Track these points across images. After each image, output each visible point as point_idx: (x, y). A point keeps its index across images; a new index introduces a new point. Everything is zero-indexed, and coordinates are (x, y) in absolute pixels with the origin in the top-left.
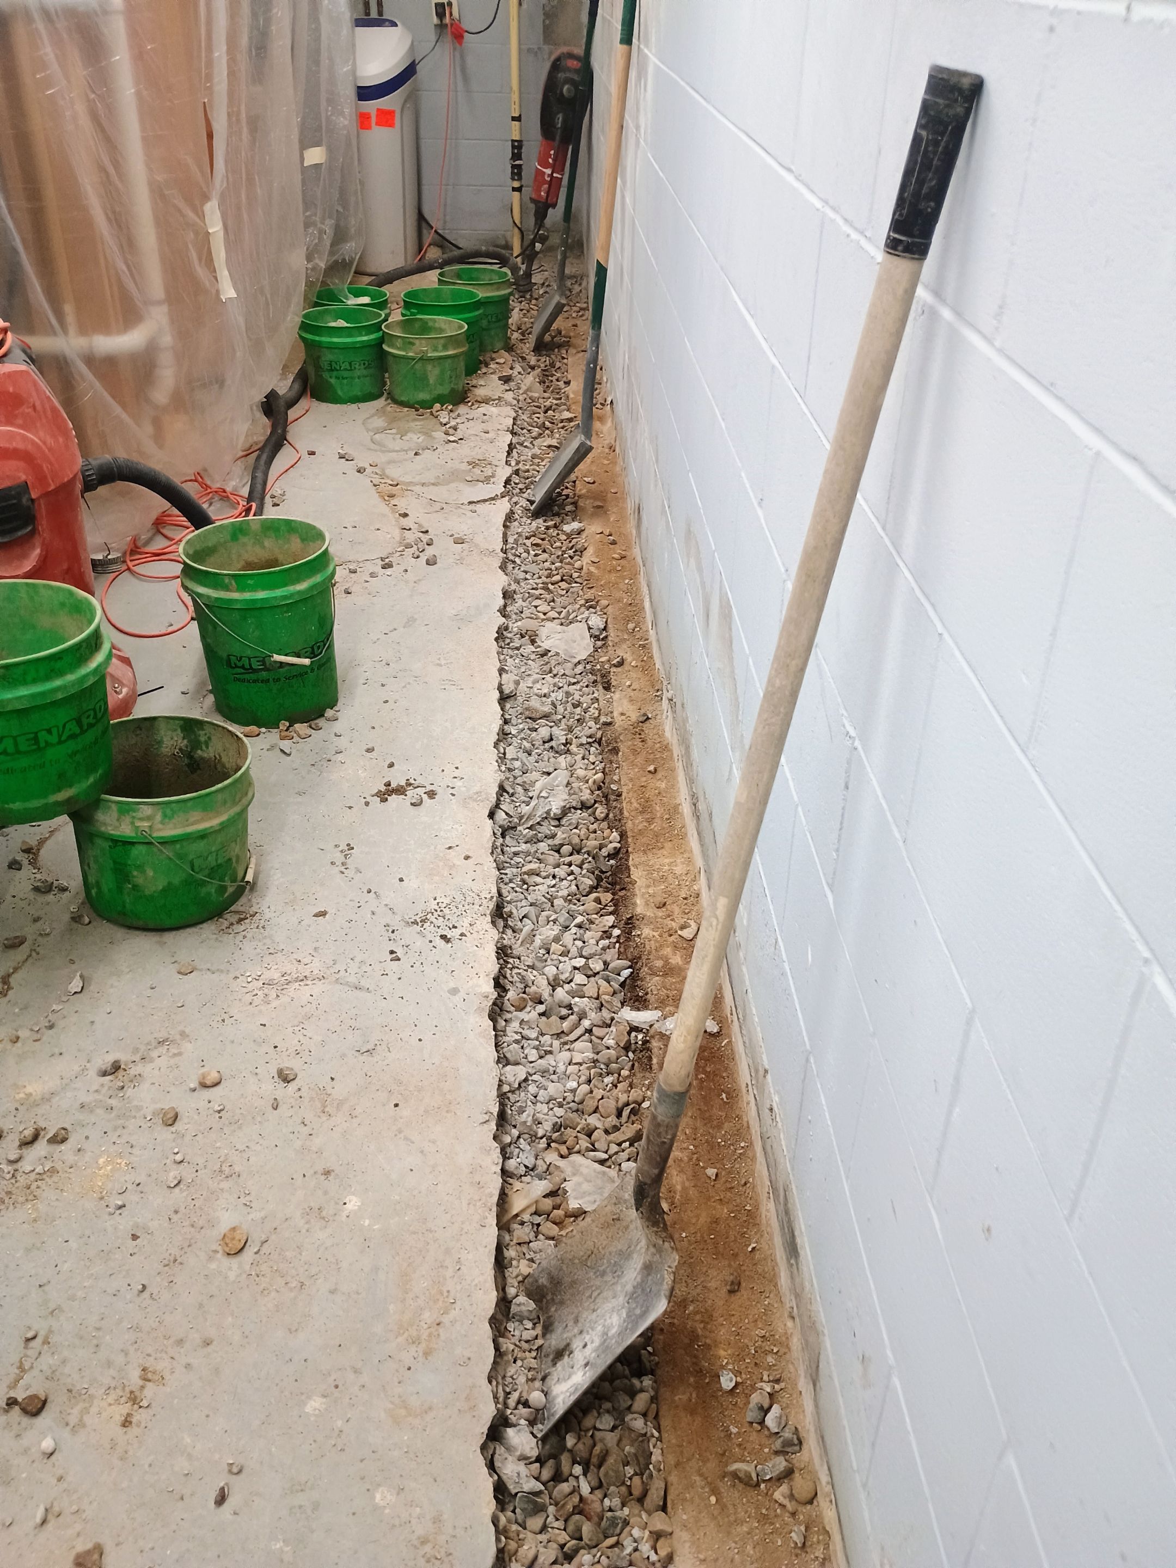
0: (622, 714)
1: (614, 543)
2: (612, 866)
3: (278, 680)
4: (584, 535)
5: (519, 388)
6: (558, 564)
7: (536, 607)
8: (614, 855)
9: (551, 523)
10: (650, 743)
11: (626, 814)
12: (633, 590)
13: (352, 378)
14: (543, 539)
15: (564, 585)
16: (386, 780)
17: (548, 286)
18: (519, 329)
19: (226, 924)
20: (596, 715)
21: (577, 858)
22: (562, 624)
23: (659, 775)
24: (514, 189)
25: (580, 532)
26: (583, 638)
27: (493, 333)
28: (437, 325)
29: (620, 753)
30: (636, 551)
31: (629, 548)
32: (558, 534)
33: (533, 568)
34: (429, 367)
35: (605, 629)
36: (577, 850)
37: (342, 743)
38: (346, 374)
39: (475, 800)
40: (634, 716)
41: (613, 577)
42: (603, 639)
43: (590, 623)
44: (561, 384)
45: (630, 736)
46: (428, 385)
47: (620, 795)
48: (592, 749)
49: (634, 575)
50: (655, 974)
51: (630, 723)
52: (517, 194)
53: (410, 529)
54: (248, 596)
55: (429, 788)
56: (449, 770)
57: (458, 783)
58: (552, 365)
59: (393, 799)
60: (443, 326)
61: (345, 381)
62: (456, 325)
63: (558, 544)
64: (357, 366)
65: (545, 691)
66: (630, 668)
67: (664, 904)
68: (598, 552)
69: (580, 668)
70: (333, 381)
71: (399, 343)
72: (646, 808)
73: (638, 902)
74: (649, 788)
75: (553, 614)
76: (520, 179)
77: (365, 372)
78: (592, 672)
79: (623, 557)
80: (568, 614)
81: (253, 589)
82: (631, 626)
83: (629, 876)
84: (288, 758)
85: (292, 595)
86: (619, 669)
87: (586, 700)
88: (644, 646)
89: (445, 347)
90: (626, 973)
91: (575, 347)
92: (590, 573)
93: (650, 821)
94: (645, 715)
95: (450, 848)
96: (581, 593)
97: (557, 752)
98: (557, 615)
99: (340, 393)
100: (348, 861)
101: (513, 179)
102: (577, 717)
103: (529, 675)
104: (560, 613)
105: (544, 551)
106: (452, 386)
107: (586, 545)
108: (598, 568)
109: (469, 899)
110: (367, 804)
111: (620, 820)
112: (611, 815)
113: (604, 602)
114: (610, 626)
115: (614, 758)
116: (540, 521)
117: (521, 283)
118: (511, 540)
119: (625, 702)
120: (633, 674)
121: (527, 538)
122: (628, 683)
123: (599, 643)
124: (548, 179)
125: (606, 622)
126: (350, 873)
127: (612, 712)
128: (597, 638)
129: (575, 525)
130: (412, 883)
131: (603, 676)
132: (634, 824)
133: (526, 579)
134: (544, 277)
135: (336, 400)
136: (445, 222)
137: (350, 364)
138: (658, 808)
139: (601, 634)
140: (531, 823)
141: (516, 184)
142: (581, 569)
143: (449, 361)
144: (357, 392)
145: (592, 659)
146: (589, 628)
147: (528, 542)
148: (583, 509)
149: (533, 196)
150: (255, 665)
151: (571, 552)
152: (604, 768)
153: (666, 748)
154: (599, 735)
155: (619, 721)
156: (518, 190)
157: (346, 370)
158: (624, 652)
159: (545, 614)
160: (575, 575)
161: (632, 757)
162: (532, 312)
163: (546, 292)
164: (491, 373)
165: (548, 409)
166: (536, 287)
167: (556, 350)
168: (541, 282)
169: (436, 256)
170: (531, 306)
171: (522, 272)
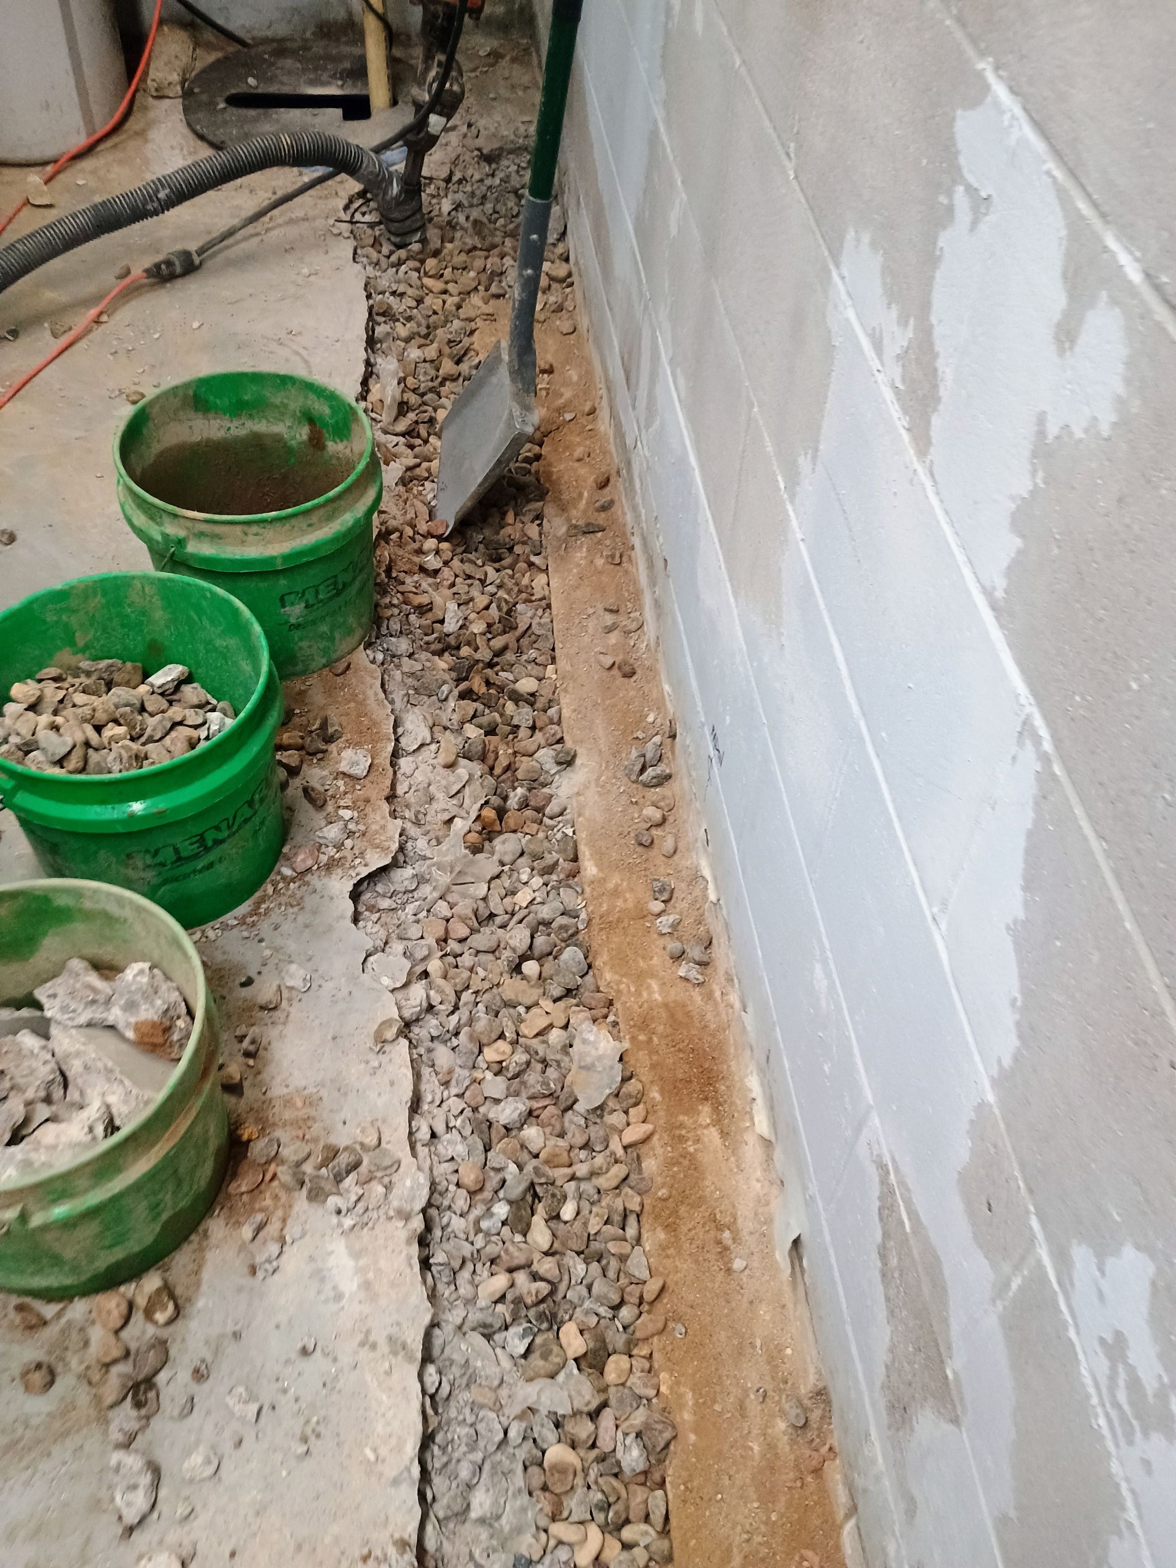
17: (462, 181)
18: (402, 407)
162: (428, 300)
163: (458, 207)
164: (330, 867)
165: (524, 958)
166: (431, 190)
167: (510, 517)
168: (444, 173)
169: (175, 77)
170: (426, 281)
171: (395, 189)
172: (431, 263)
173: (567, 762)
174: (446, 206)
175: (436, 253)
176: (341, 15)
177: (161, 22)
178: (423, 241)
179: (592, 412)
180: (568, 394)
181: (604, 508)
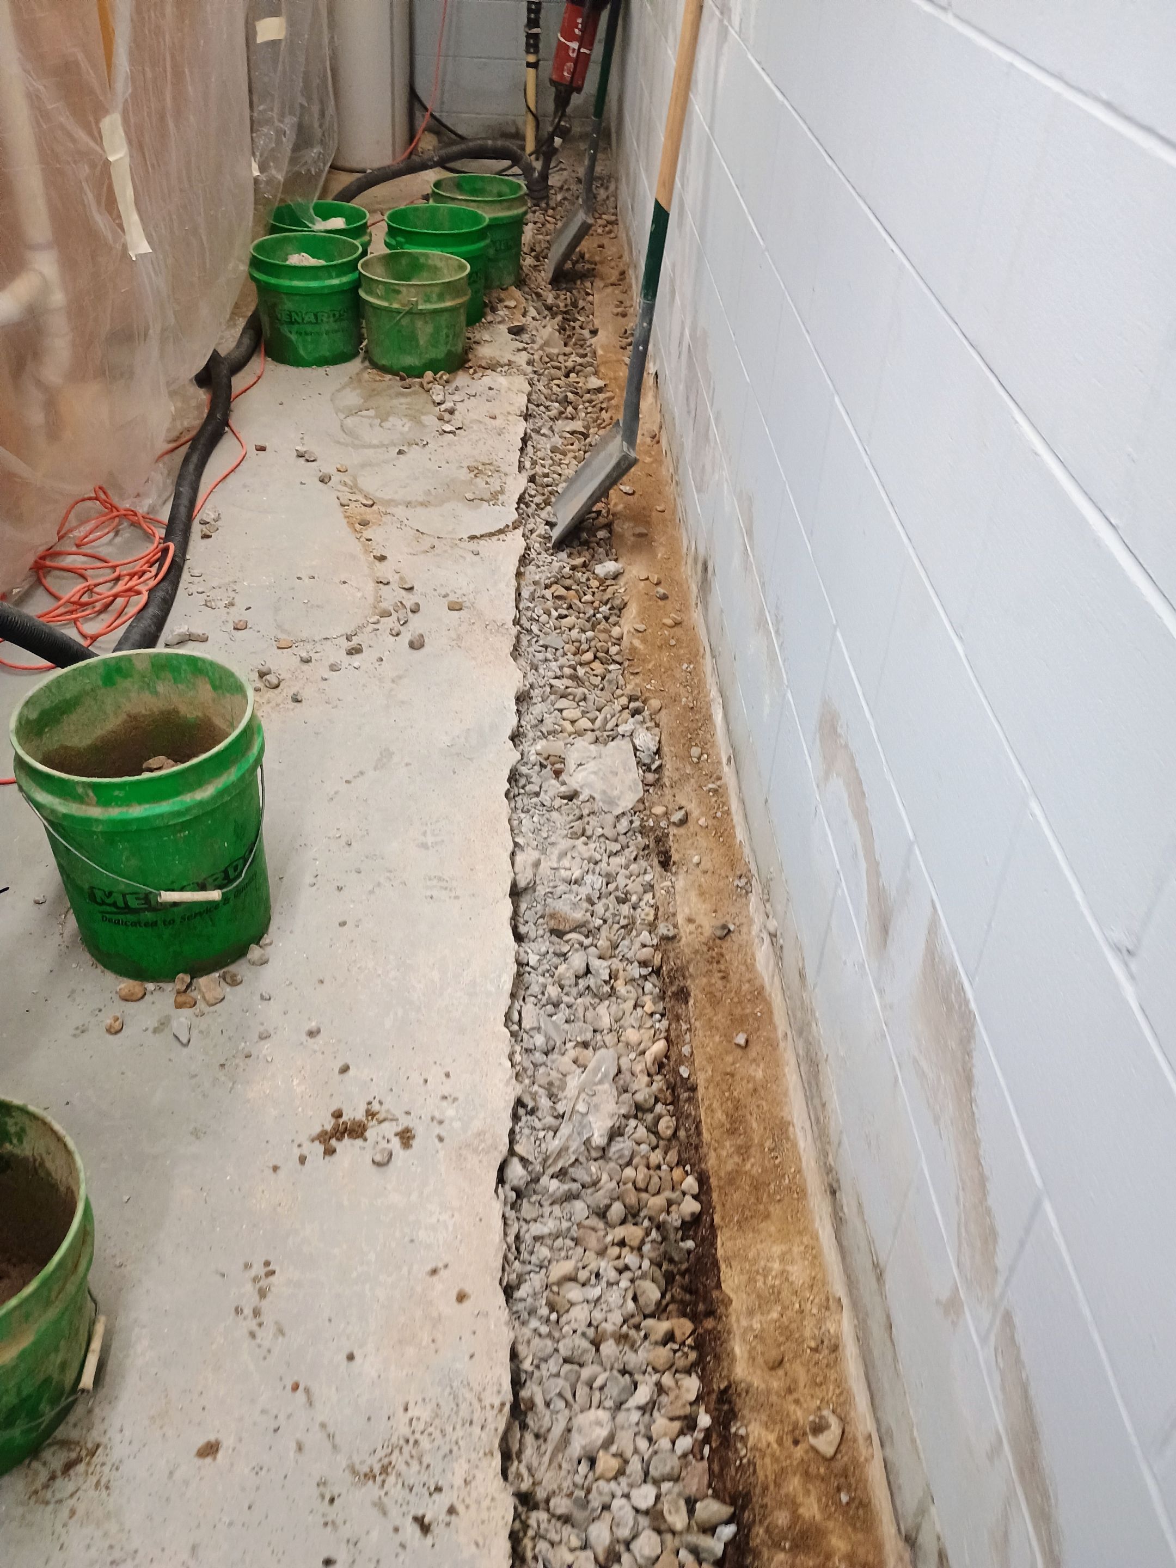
0: (690, 920)
1: (664, 597)
2: (689, 1252)
3: (172, 922)
4: (622, 581)
5: (533, 342)
6: (590, 634)
7: (561, 711)
8: (691, 1225)
9: (579, 561)
10: (734, 978)
11: (706, 1136)
12: (694, 683)
13: (319, 334)
14: (568, 588)
15: (598, 667)
16: (334, 1108)
17: (568, 189)
18: (533, 250)
19: (43, 1476)
20: (651, 918)
21: (632, 1233)
22: (596, 740)
23: (753, 1052)
24: (529, 65)
25: (616, 576)
26: (627, 770)
27: (501, 265)
28: (430, 262)
29: (691, 1002)
30: (696, 616)
31: (684, 608)
32: (588, 579)
33: (554, 639)
34: (419, 324)
35: (658, 752)
36: (632, 1215)
37: (272, 1011)
38: (309, 328)
39: (476, 1151)
40: (708, 925)
41: (665, 656)
42: (656, 771)
43: (637, 742)
44: (586, 333)
45: (704, 967)
46: (418, 346)
47: (693, 1089)
48: (648, 986)
49: (694, 657)
50: (777, 1545)
51: (703, 939)
52: (531, 71)
53: (388, 583)
54: (115, 813)
55: (404, 1122)
56: (435, 1075)
57: (450, 1112)
58: (574, 304)
59: (345, 1146)
60: (439, 264)
61: (309, 338)
62: (457, 263)
63: (588, 597)
64: (325, 319)
65: (577, 874)
66: (697, 829)
67: (781, 1362)
68: (644, 614)
69: (624, 825)
70: (293, 337)
71: (380, 290)
72: (735, 1125)
73: (737, 1350)
74: (738, 1077)
75: (584, 723)
76: (536, 52)
77: (335, 326)
78: (643, 830)
79: (677, 624)
80: (606, 721)
81: (126, 802)
82: (695, 751)
83: (718, 1286)
84: (185, 1051)
85: (188, 810)
86: (682, 831)
87: (635, 887)
88: (715, 791)
89: (441, 297)
90: (728, 1531)
91: (602, 279)
92: (633, 649)
93: (743, 1151)
94: (724, 927)
95: (434, 1272)
96: (621, 682)
97: (595, 995)
98: (589, 725)
99: (302, 352)
100: (265, 1305)
101: (528, 52)
102: (623, 922)
103: (552, 844)
104: (593, 721)
105: (570, 607)
106: (449, 347)
107: (626, 598)
108: (644, 641)
109: (464, 1411)
110: (302, 1160)
111: (697, 1148)
112: (682, 1134)
113: (655, 703)
114: (665, 749)
115: (681, 1010)
116: (563, 555)
117: (535, 188)
118: (525, 594)
119: (693, 896)
120: (702, 842)
121: (547, 587)
122: (696, 859)
123: (651, 777)
124: (574, 55)
125: (659, 742)
126: (266, 1336)
127: (674, 915)
128: (648, 769)
129: (609, 567)
130: (368, 1365)
131: (658, 841)
132: (718, 1157)
133: (546, 660)
134: (563, 178)
135: (297, 362)
136: (443, 103)
137: (316, 316)
138: (755, 1125)
139: (653, 761)
140: (560, 1165)
141: (532, 58)
142: (620, 639)
143: (446, 315)
144: (325, 351)
145: (641, 807)
146: (636, 749)
147: (548, 594)
148: (621, 536)
149: (554, 77)
150: (133, 903)
151: (604, 609)
152: (668, 1031)
153: (759, 994)
154: (657, 961)
155: (686, 931)
156: (534, 65)
157: (310, 323)
158: (688, 799)
159: (573, 722)
160: (614, 649)
161: (708, 1010)
162: (548, 225)
163: (565, 199)
164: (499, 323)
165: (570, 372)
166: (552, 191)
167: (579, 282)
168: (559, 185)
169: (431, 148)
170: (547, 218)
171: (536, 174)
172: (550, 212)
173: (594, 332)
174: (559, 197)
175: (553, 209)
176: (513, 130)
177: (424, 131)
178: (547, 204)
179: (620, 257)
180: (609, 253)
181: (621, 280)
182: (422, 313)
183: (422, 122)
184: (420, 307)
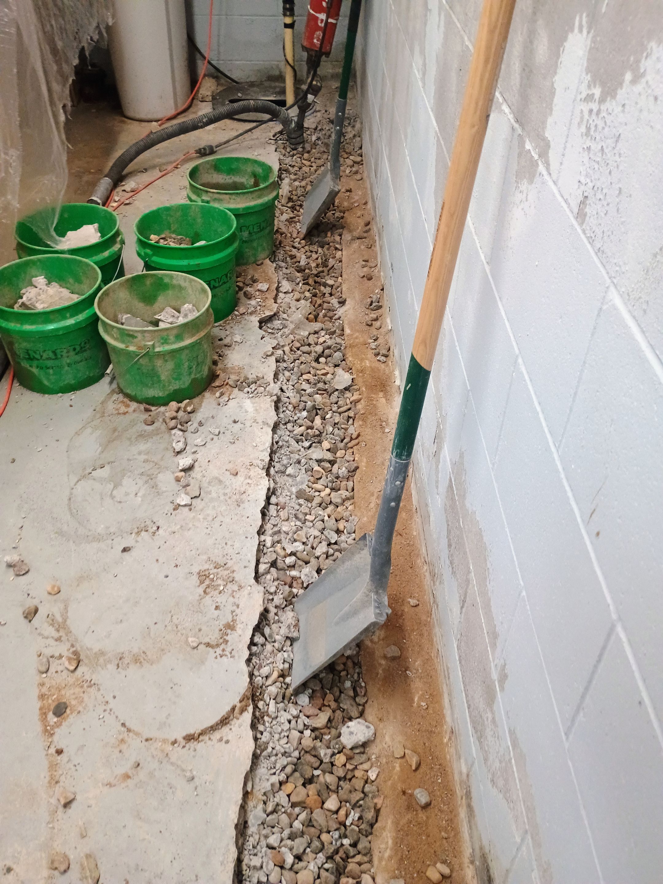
5: (285, 327)
13: (61, 367)
17: (321, 130)
18: (290, 199)
24: (286, 26)
27: (255, 244)
28: (175, 282)
34: (159, 363)
38: (49, 363)
44: (334, 301)
46: (159, 381)
52: (289, 31)
58: (325, 264)
60: (183, 284)
61: (51, 371)
62: (199, 287)
64: (64, 354)
70: (35, 370)
71: (115, 332)
76: (292, 15)
77: (78, 358)
89: (179, 337)
91: (350, 231)
99: (46, 382)
101: (285, 15)
106: (193, 376)
117: (293, 136)
124: (323, 25)
134: (318, 119)
135: (42, 390)
136: (219, 53)
137: (54, 353)
141: (288, 20)
144: (69, 379)
149: (305, 44)
156: (291, 26)
157: (49, 359)
162: (304, 168)
163: (318, 139)
164: (251, 314)
165: (320, 356)
166: (308, 132)
167: (329, 234)
168: (314, 126)
169: (209, 93)
170: (303, 161)
171: (293, 125)
172: (306, 155)
173: (342, 303)
174: (314, 138)
175: (308, 152)
176: (277, 73)
177: (205, 76)
178: (303, 148)
179: (366, 203)
180: (356, 198)
181: (366, 232)
182: (160, 355)
183: (202, 68)
184: (157, 350)
